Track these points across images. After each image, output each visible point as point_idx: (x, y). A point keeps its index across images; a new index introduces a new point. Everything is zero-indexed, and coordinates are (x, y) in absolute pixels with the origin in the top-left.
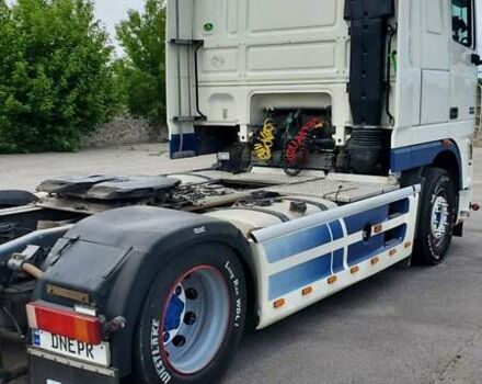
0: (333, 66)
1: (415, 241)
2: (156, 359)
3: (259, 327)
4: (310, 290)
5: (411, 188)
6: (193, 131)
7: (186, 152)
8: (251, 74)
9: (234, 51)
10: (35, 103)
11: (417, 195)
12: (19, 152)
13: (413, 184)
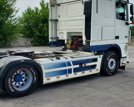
0: (83, 26)
1: (101, 69)
2: (10, 86)
3: (43, 84)
4: (59, 77)
5: (99, 56)
6: (56, 41)
7: (54, 46)
8: (67, 27)
9: (64, 22)
10: (44, 34)
11: (101, 58)
12: (40, 46)
13: (100, 55)
